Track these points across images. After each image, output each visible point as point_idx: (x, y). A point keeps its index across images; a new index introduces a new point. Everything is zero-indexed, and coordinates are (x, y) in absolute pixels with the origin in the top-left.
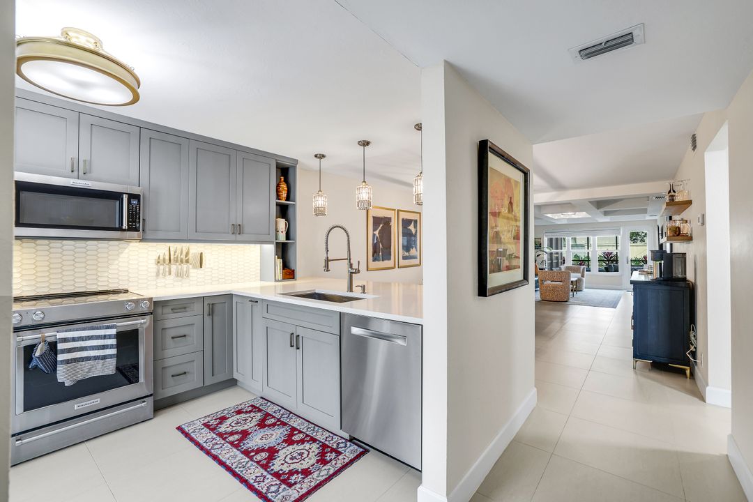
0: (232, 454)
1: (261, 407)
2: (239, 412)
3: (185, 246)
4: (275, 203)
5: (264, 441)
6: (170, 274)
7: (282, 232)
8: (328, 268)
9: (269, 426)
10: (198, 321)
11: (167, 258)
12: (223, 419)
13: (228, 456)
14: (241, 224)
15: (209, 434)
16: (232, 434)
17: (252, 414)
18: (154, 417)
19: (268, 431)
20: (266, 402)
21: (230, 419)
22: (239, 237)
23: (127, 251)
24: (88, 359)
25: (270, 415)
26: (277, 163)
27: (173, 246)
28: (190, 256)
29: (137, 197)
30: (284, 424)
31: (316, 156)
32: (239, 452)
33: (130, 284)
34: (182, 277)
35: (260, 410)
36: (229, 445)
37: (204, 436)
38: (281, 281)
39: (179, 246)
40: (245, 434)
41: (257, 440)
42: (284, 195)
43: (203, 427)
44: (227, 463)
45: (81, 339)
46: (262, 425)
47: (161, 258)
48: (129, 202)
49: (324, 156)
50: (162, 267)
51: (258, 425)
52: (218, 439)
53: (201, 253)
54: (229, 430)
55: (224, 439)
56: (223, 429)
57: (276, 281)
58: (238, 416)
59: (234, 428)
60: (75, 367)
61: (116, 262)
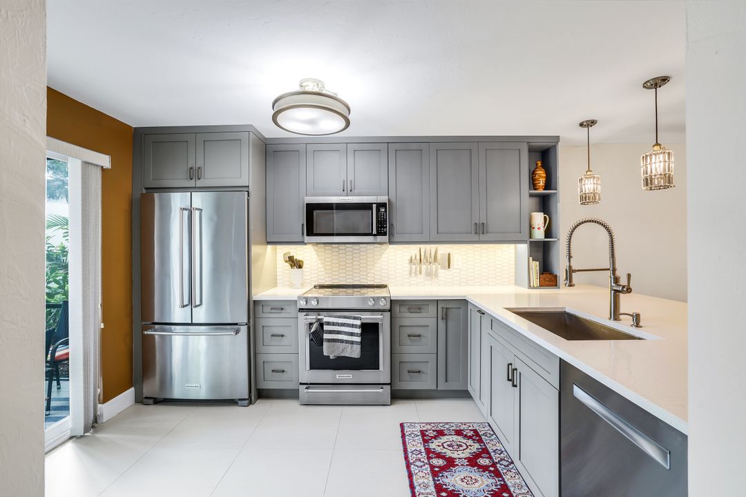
0: (426, 481)
1: (483, 437)
2: (459, 433)
3: (433, 247)
4: (528, 195)
5: (464, 484)
6: (421, 273)
7: (539, 228)
8: (571, 281)
9: (480, 467)
10: (431, 322)
11: (418, 258)
12: (440, 433)
13: (421, 481)
14: (485, 222)
15: (419, 445)
16: (439, 456)
17: (470, 442)
18: (391, 404)
19: (474, 473)
20: (492, 433)
21: (447, 437)
22: (483, 237)
23: (387, 252)
24: (342, 341)
25: (488, 452)
26: (529, 146)
27: (423, 247)
28: (439, 257)
29: (384, 205)
30: (497, 474)
31: (581, 125)
32: (433, 482)
33: (390, 281)
34: (432, 277)
35: (480, 441)
36: (429, 469)
37: (416, 445)
38: (537, 288)
39: (428, 247)
40: (450, 463)
41: (457, 479)
42: (542, 182)
43: (419, 434)
44: (416, 490)
45: (338, 324)
46: (472, 461)
47: (413, 258)
48: (378, 210)
49: (593, 122)
50: (414, 267)
51: (469, 459)
52: (424, 454)
53: (449, 254)
54: (439, 450)
55: (429, 458)
56: (434, 445)
57: (530, 287)
58: (455, 438)
59: (444, 450)
60: (334, 346)
61: (380, 261)
